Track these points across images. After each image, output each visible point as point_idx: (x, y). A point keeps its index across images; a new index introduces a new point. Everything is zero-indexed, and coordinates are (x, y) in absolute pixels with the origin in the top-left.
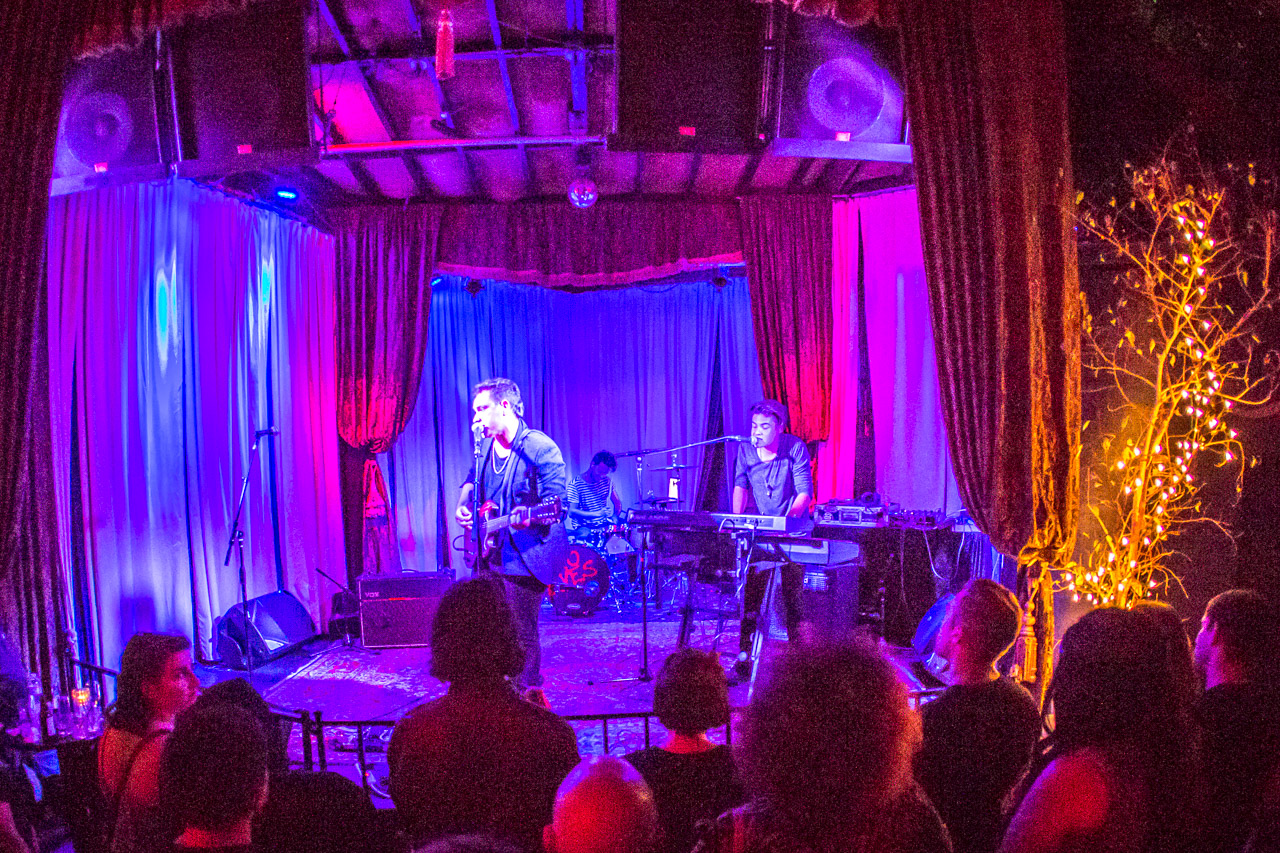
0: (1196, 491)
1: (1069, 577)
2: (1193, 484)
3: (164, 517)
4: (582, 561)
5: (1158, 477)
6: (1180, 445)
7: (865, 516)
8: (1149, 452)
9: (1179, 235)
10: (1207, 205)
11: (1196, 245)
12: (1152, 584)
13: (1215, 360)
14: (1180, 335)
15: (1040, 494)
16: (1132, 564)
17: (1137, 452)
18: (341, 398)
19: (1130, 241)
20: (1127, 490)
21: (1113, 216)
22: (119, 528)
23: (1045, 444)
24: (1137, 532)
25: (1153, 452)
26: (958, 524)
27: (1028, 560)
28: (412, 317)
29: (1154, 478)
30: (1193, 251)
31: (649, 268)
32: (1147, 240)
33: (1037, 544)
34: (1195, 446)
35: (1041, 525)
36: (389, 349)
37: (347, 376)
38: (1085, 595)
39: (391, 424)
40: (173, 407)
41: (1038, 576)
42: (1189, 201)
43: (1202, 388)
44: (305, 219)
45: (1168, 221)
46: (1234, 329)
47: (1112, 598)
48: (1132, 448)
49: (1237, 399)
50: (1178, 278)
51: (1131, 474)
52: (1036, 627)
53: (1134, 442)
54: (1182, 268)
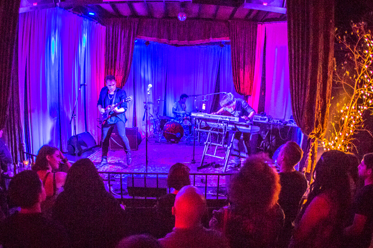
1: (323, 143)
6: (359, 107)
7: (261, 119)
8: (351, 108)
9: (365, 44)
11: (370, 48)
12: (348, 148)
14: (363, 74)
15: (317, 117)
16: (343, 141)
17: (347, 108)
19: (350, 44)
20: (343, 119)
21: (346, 36)
22: (38, 113)
23: (320, 102)
24: (345, 131)
26: (289, 123)
27: (312, 137)
28: (128, 51)
29: (351, 116)
31: (201, 40)
33: (315, 133)
35: (316, 127)
36: (121, 61)
37: (108, 68)
39: (121, 84)
40: (55, 77)
41: (313, 142)
42: (369, 34)
43: (368, 90)
44: (97, 21)
45: (363, 40)
50: (364, 57)
51: (345, 114)
52: (312, 157)
53: (346, 105)
54: (365, 54)
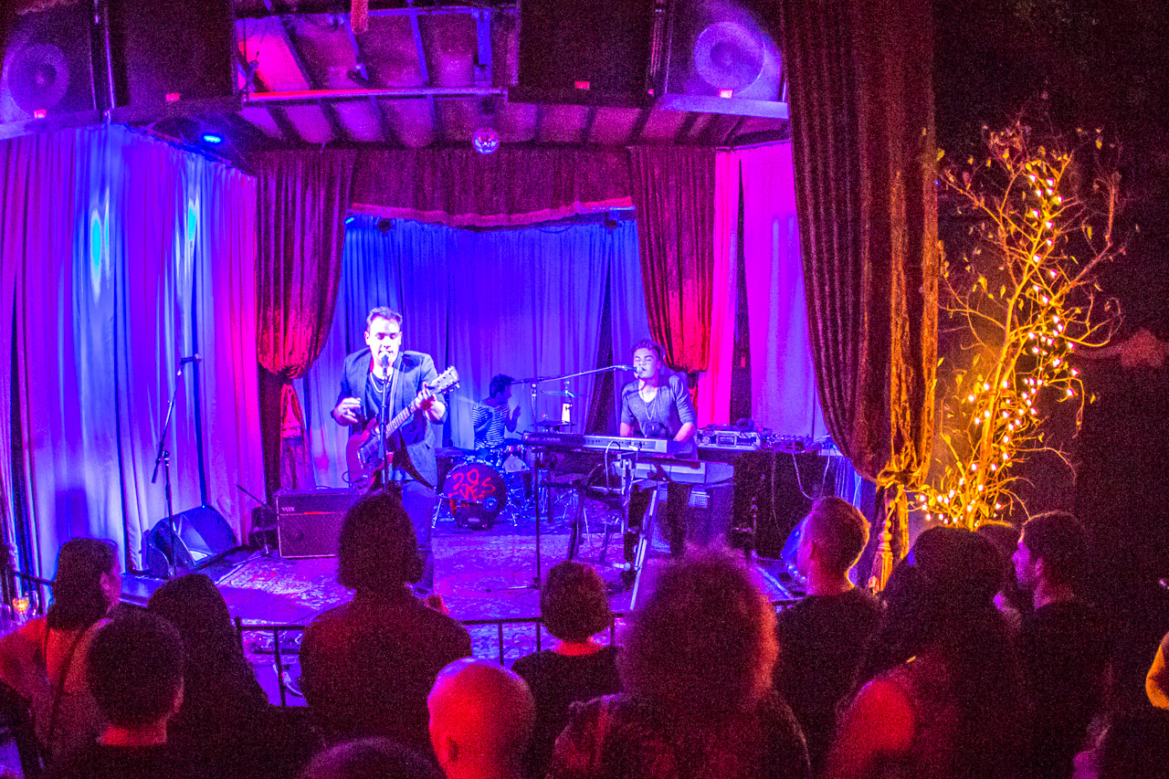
0: (1040, 422)
1: (922, 498)
2: (1036, 417)
3: (97, 438)
4: (481, 480)
5: (1005, 410)
6: (1026, 381)
7: (739, 441)
8: (998, 388)
9: (1030, 191)
10: (1057, 165)
11: (1046, 201)
12: (998, 506)
13: (1059, 306)
14: (1029, 282)
15: (897, 424)
16: (980, 488)
17: (986, 387)
18: (261, 327)
19: (985, 195)
20: (977, 421)
21: (971, 172)
22: (55, 445)
23: (903, 378)
24: (985, 458)
25: (1001, 386)
26: (824, 448)
27: (884, 482)
28: (326, 253)
29: (1001, 411)
30: (1043, 206)
31: (547, 210)
32: (1001, 195)
33: (895, 468)
34: (1039, 382)
35: (898, 451)
36: (306, 282)
37: (266, 307)
38: (938, 514)
39: (307, 353)
40: (105, 336)
41: (894, 496)
42: (1040, 161)
43: (1048, 330)
44: (229, 162)
45: (1022, 179)
46: (1078, 278)
47: (962, 518)
48: (982, 383)
49: (1079, 341)
50: (1027, 230)
51: (981, 407)
52: (892, 543)
53: (984, 378)
54: (1032, 221)
